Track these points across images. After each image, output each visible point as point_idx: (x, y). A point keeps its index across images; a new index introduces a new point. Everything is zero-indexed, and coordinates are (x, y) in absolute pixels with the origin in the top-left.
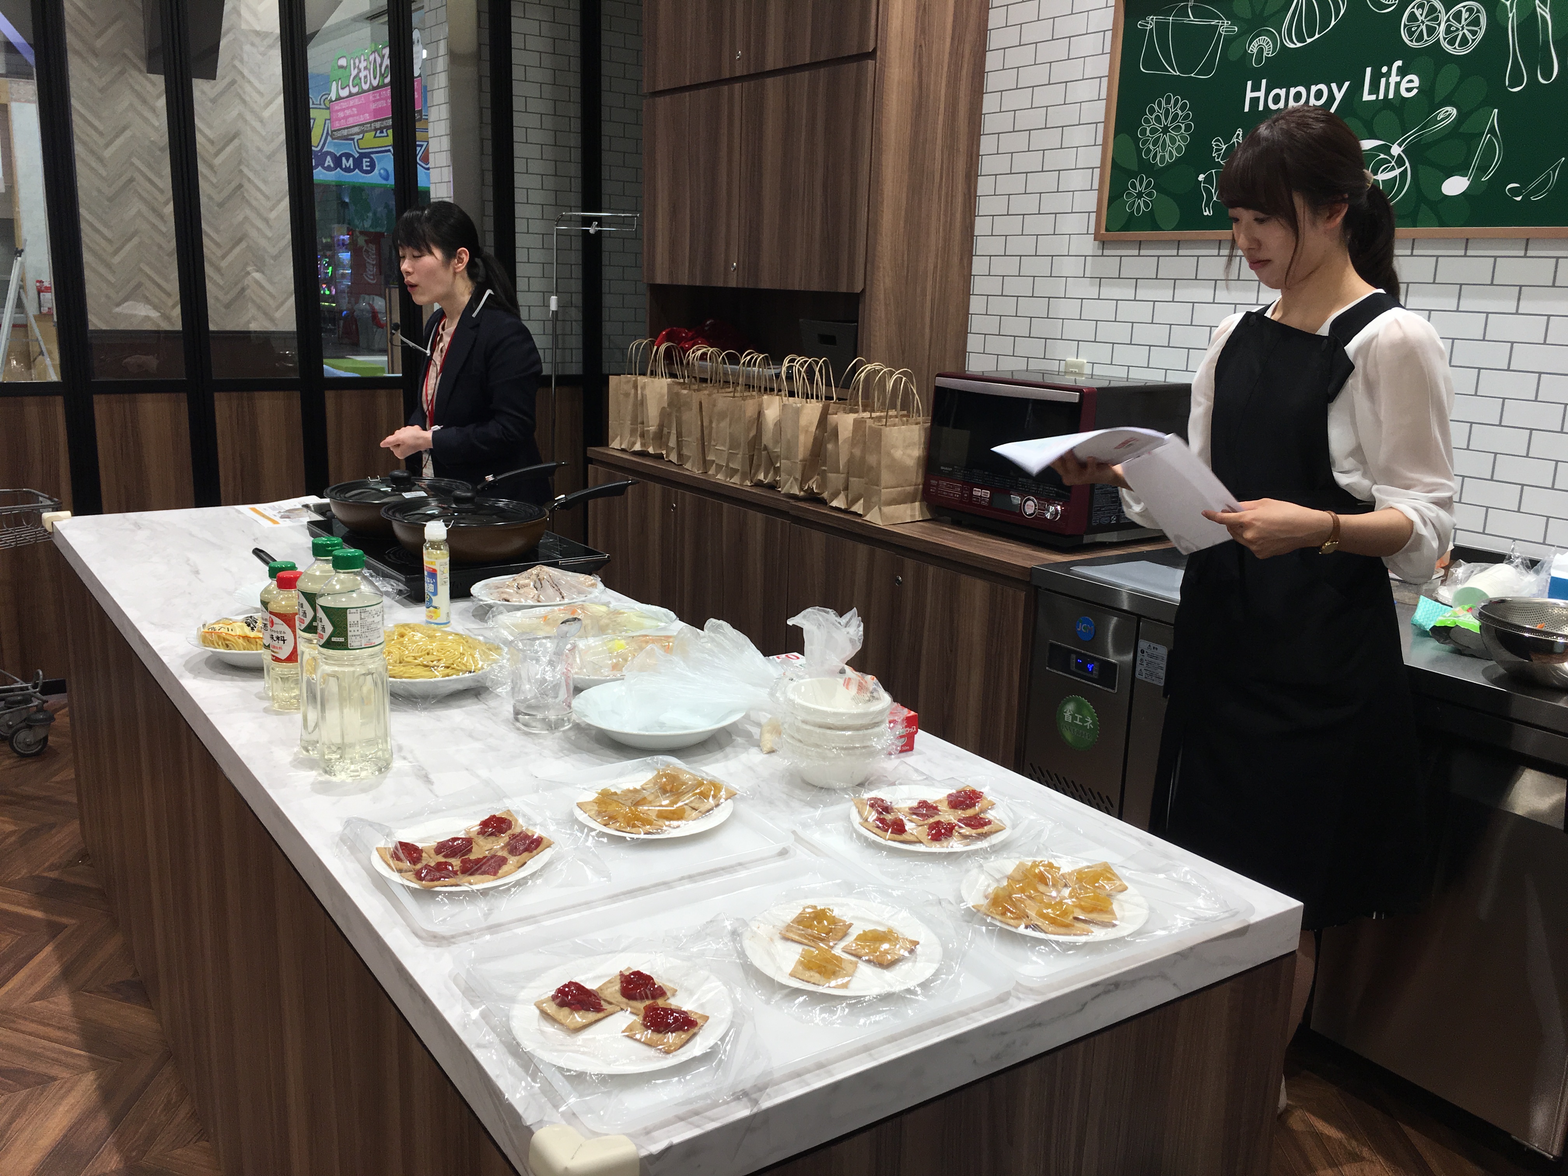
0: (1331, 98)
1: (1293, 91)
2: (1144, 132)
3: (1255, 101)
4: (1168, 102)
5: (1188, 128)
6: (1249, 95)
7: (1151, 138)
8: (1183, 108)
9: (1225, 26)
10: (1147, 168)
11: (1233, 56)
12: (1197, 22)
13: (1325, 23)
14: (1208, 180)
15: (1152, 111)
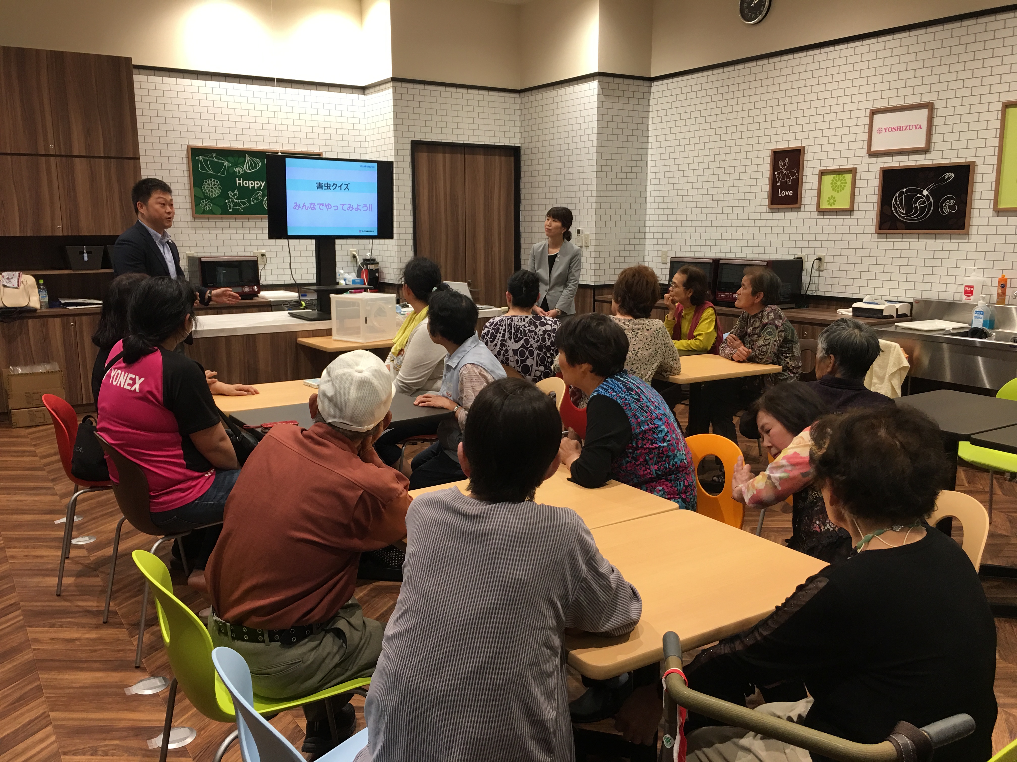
0: (261, 185)
1: (250, 182)
2: (204, 187)
3: (240, 184)
4: (211, 180)
5: (220, 188)
6: (238, 182)
7: (207, 190)
8: (217, 182)
9: (226, 163)
10: (206, 197)
11: (231, 171)
12: (217, 160)
13: (256, 168)
14: (229, 202)
15: (206, 182)
